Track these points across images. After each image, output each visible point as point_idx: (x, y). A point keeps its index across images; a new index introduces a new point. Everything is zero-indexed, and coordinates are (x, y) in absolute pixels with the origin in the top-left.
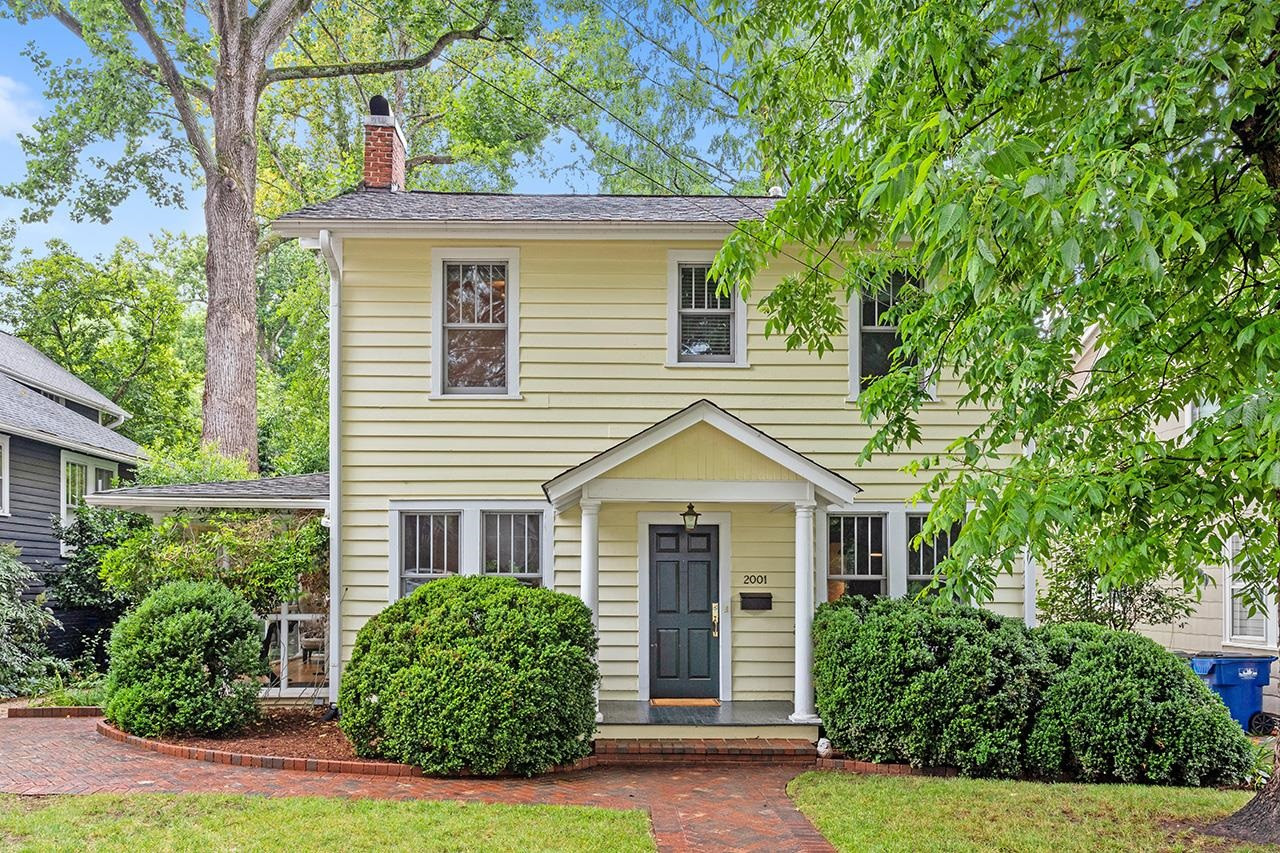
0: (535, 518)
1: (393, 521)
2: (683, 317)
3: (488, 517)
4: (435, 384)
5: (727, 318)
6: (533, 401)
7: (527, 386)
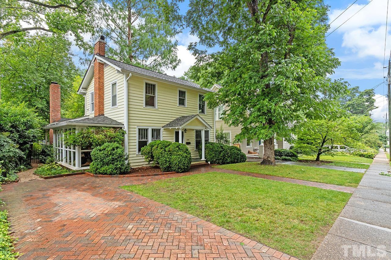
0: (159, 130)
1: (137, 130)
2: (179, 98)
3: (152, 130)
4: (144, 104)
5: (184, 100)
6: (160, 110)
7: (159, 107)
